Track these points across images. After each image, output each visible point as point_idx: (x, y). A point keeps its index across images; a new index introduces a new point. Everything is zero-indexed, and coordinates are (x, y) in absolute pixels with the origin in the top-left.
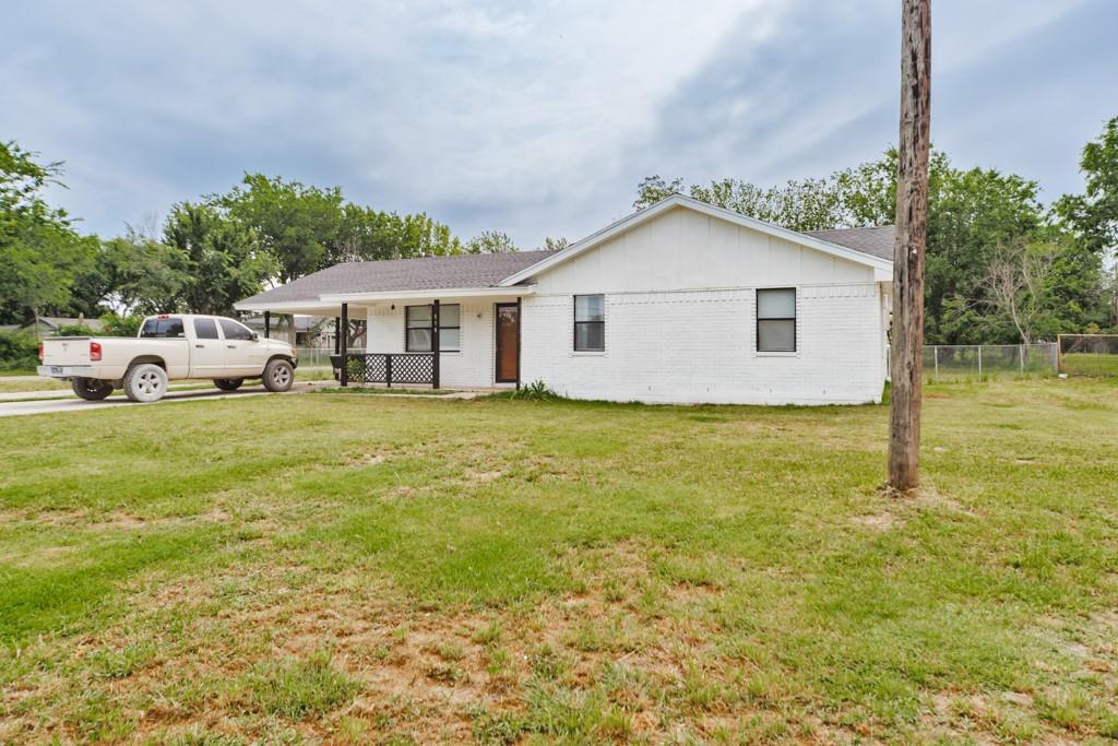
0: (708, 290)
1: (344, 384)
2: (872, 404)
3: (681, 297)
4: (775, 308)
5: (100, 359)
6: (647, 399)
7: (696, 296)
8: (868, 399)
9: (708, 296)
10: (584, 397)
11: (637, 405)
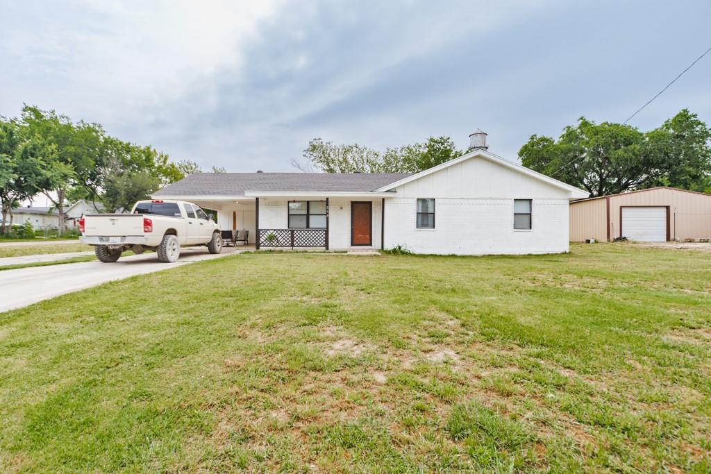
0: (491, 199)
1: (258, 248)
2: (565, 253)
3: (477, 201)
4: (523, 208)
5: (151, 231)
6: (459, 254)
7: (485, 201)
8: (563, 251)
9: (490, 201)
10: (423, 253)
11: (454, 256)
